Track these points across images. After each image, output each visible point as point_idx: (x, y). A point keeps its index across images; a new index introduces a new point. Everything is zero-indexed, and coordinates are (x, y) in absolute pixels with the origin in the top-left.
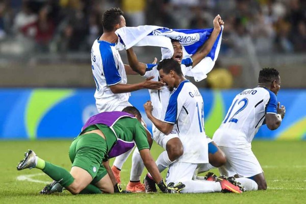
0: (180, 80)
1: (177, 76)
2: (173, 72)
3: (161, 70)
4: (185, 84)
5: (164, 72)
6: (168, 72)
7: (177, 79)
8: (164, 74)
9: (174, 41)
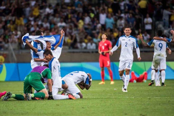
0: (52, 57)
1: (51, 56)
2: (49, 55)
3: (45, 54)
4: (54, 59)
5: (46, 55)
6: (47, 55)
7: (51, 57)
8: (46, 56)
9: (47, 42)
